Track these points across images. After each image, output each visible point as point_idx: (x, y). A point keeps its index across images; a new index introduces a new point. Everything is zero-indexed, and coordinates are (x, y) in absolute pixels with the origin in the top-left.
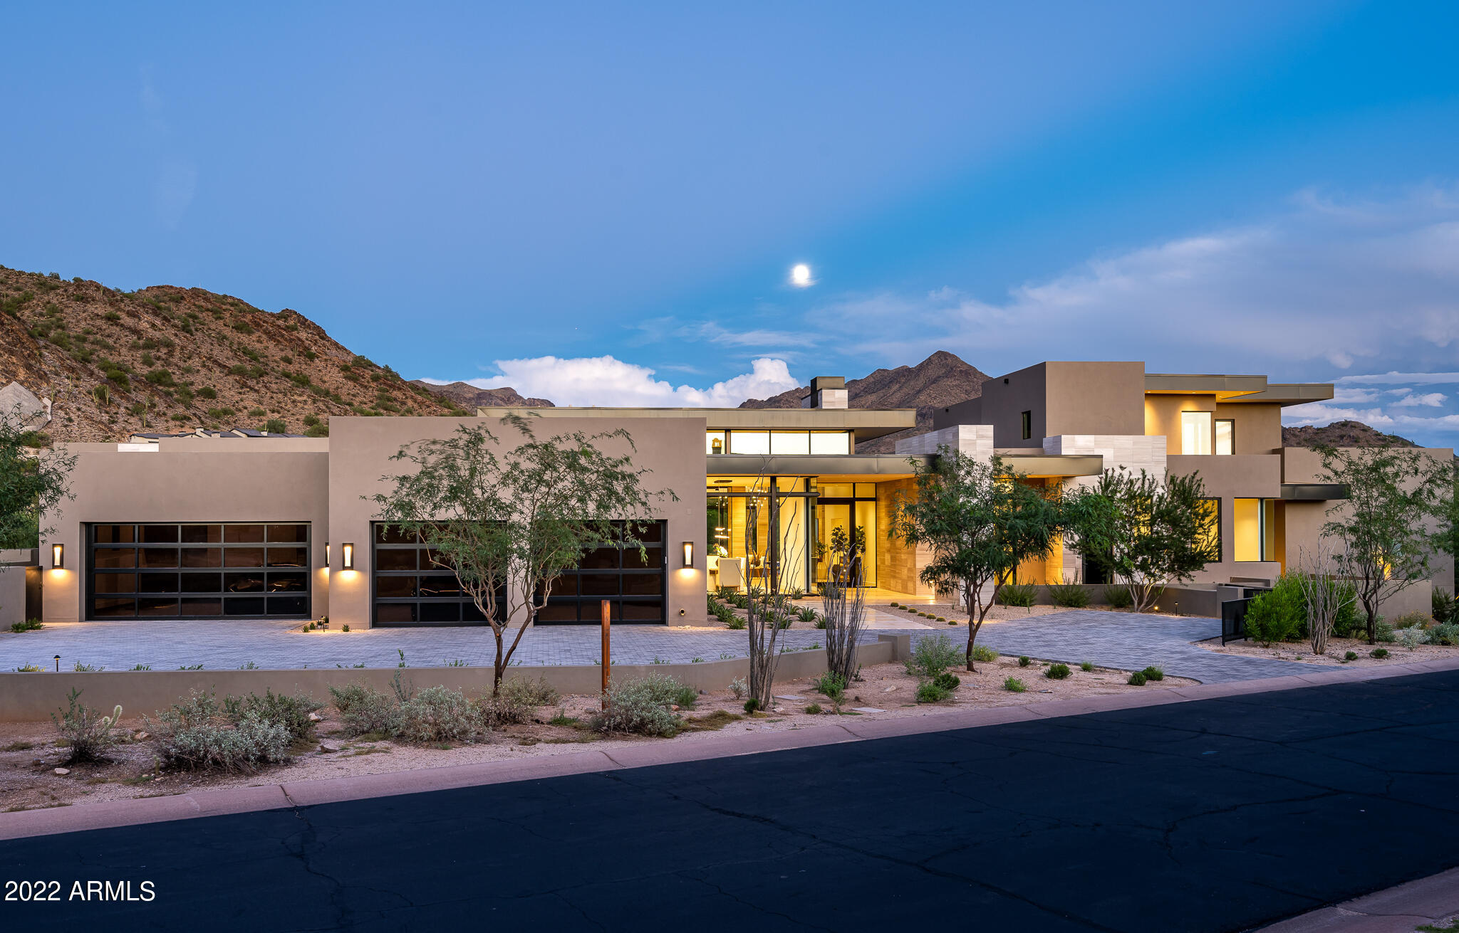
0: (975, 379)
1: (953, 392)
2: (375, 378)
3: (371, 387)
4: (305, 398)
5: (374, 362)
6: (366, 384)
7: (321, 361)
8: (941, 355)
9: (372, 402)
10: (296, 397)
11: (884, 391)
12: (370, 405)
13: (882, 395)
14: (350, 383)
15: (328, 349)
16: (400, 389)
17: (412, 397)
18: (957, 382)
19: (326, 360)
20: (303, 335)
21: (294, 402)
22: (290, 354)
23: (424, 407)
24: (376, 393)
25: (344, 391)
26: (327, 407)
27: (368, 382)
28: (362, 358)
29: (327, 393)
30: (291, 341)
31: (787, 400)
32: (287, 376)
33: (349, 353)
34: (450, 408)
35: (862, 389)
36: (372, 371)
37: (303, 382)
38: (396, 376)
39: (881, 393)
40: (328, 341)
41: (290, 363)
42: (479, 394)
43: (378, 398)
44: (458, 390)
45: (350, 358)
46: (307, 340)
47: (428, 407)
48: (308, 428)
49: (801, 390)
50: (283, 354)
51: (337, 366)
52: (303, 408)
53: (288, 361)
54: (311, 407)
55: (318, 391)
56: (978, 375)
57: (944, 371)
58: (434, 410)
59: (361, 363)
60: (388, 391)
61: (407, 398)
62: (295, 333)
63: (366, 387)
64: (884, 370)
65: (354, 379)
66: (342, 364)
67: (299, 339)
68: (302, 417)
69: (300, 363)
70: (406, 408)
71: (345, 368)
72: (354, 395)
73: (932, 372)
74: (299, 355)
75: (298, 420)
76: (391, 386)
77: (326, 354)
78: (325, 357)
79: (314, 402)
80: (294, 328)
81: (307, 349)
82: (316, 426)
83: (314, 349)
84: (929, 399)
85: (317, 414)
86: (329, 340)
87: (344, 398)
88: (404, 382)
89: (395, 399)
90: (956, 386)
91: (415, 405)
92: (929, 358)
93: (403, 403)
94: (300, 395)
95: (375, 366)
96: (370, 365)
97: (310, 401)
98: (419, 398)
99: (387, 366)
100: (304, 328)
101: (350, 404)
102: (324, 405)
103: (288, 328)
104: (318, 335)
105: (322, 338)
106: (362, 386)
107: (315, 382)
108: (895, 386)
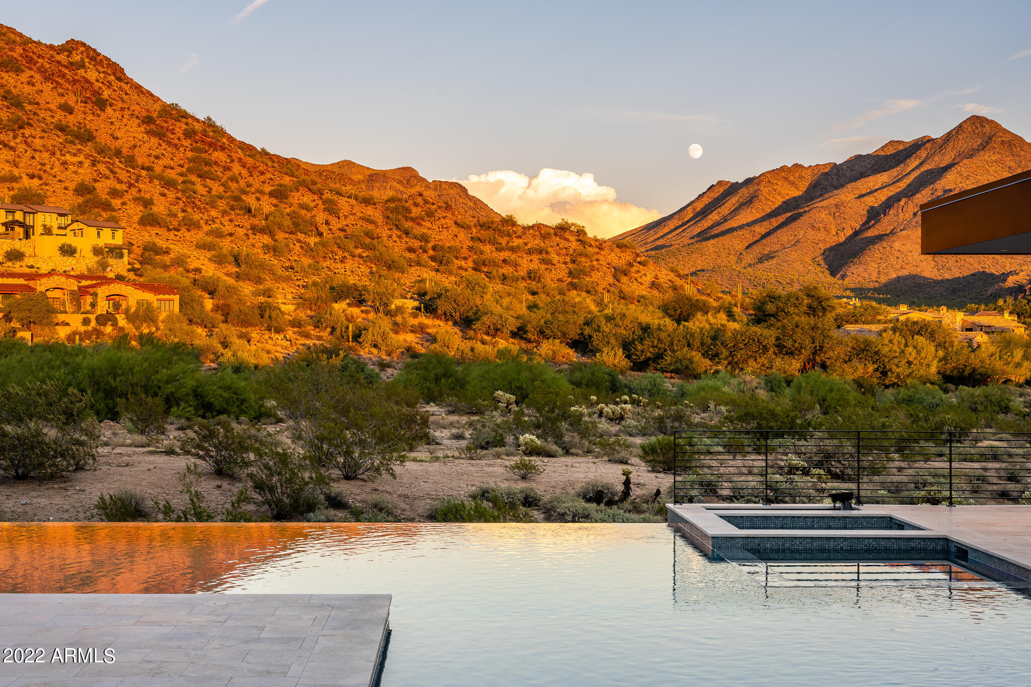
2: (189, 134)
3: (182, 145)
4: (81, 158)
5: (190, 111)
6: (176, 141)
7: (115, 111)
8: (976, 121)
9: (182, 166)
10: (68, 157)
11: (898, 169)
12: (179, 170)
13: (895, 174)
14: (154, 141)
15: (126, 94)
16: (223, 149)
17: (240, 160)
18: (996, 157)
19: (122, 109)
20: (92, 75)
21: (64, 163)
22: (71, 100)
23: (256, 173)
24: (189, 154)
25: (144, 149)
26: (112, 171)
27: (179, 139)
28: (174, 107)
29: (118, 153)
30: (75, 82)
31: (769, 181)
32: (62, 129)
33: (157, 100)
34: (293, 176)
35: (869, 166)
36: (187, 124)
37: (85, 137)
38: (220, 132)
39: (894, 172)
40: (127, 83)
41: (71, 113)
42: (371, 176)
43: (190, 160)
44: (343, 171)
45: (157, 107)
46: (97, 81)
47: (262, 173)
48: (80, 200)
49: (788, 168)
50: (62, 100)
51: (137, 117)
52: (76, 172)
53: (67, 109)
54: (88, 171)
55: (102, 151)
57: (979, 140)
58: (271, 179)
59: (174, 113)
60: (206, 152)
61: (232, 161)
62: (81, 72)
63: (176, 145)
64: (898, 142)
65: (160, 135)
66: (144, 114)
67: (87, 81)
68: (72, 186)
69: (85, 113)
70: (229, 174)
71: (148, 120)
72: (157, 157)
73: (963, 144)
74: (86, 103)
75: (66, 188)
76: (211, 145)
77: (123, 101)
78: (121, 105)
79: (94, 164)
80: (82, 65)
81: (97, 93)
82: (89, 196)
83: (106, 94)
84: (959, 179)
85: (95, 181)
86: (129, 81)
87: (140, 161)
88: (232, 140)
89: (216, 163)
90: (995, 159)
91: (244, 172)
92: (960, 126)
93: (227, 169)
94: (75, 155)
95: (192, 117)
96: (184, 115)
97: (87, 163)
98: (250, 161)
99: (209, 119)
100: (94, 66)
101: (149, 169)
102: (108, 168)
103: (71, 65)
104: (114, 74)
105: (119, 79)
106: (169, 143)
107: (103, 138)
108: (913, 163)
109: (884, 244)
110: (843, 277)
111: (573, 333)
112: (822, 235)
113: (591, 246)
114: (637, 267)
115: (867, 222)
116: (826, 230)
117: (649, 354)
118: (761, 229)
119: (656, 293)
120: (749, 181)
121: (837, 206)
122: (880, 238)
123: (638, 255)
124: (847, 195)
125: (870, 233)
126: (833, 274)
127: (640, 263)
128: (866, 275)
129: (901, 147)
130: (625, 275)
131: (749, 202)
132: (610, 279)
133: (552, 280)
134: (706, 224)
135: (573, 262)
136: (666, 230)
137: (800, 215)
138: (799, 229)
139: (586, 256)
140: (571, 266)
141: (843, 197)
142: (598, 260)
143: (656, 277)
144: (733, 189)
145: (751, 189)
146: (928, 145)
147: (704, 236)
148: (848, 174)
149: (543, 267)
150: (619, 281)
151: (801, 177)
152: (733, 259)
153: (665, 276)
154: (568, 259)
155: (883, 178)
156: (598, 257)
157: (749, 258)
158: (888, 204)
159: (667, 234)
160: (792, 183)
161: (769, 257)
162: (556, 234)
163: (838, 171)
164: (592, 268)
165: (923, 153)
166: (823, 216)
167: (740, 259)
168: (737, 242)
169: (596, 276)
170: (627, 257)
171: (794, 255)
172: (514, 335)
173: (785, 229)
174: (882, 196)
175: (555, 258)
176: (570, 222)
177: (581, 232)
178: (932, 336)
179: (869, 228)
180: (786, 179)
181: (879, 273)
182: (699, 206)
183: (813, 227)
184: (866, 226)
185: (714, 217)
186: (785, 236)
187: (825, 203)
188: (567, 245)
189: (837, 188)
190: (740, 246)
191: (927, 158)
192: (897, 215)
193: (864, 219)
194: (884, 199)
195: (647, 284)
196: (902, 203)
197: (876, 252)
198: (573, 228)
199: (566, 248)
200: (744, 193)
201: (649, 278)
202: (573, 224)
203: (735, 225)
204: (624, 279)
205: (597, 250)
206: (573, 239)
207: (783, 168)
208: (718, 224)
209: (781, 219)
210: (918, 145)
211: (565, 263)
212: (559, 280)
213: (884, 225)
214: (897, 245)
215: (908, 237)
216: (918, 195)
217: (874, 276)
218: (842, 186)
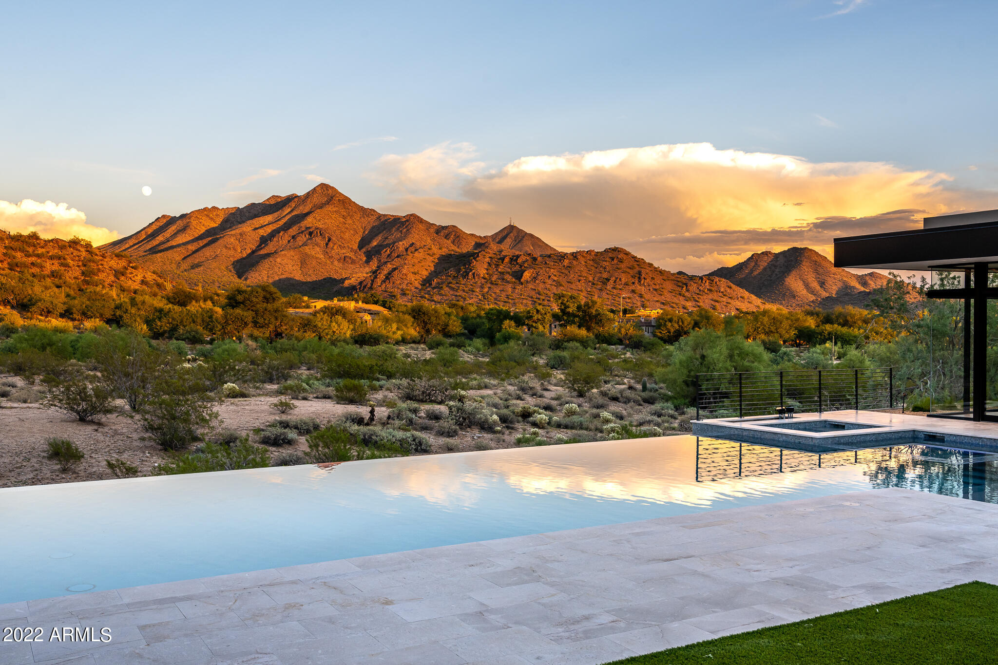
0: (350, 207)
1: (333, 216)
8: (324, 187)
11: (278, 213)
18: (336, 209)
31: (196, 217)
35: (260, 211)
39: (276, 215)
49: (209, 209)
56: (352, 204)
57: (326, 199)
64: (277, 196)
73: (316, 199)
84: (315, 221)
90: (335, 211)
92: (315, 188)
108: (287, 210)
109: (271, 259)
110: (246, 279)
111: (108, 314)
112: (232, 252)
113: (96, 255)
114: (130, 270)
115: (260, 245)
116: (235, 249)
117: (166, 328)
118: (192, 247)
119: (145, 287)
120: (183, 216)
121: (241, 234)
122: (268, 255)
123: (130, 262)
124: (247, 228)
125: (262, 252)
126: (240, 277)
127: (132, 267)
128: (260, 278)
129: (279, 200)
130: (123, 275)
131: (184, 229)
132: (112, 278)
133: (70, 278)
134: (155, 242)
135: (85, 266)
136: (127, 246)
137: (217, 239)
138: (218, 249)
139: (93, 262)
140: (82, 268)
141: (244, 229)
142: (102, 265)
143: (144, 277)
144: (172, 220)
145: (185, 221)
146: (296, 200)
147: (154, 251)
148: (247, 214)
149: (63, 268)
150: (119, 279)
151: (217, 215)
152: (174, 266)
153: (150, 277)
154: (80, 264)
155: (269, 218)
156: (102, 262)
157: (185, 265)
158: (272, 235)
159: (128, 248)
160: (212, 219)
161: (198, 265)
162: (70, 246)
163: (241, 212)
164: (99, 270)
165: (293, 205)
166: (232, 240)
167: (178, 265)
168: (176, 255)
169: (102, 276)
170: (123, 263)
171: (214, 265)
172: (62, 316)
173: (208, 248)
174: (269, 230)
175: (71, 263)
176: (80, 238)
177: (88, 246)
178: (344, 316)
179: (261, 249)
180: (207, 216)
181: (268, 277)
182: (150, 231)
183: (226, 247)
184: (259, 248)
185: (160, 238)
186: (208, 252)
187: (233, 232)
188: (79, 254)
189: (240, 223)
190: (178, 258)
191: (295, 207)
192: (278, 241)
193: (258, 243)
194: (270, 231)
195: (139, 281)
196: (281, 234)
197: (266, 264)
198: (82, 243)
199: (78, 256)
200: (180, 224)
201: (139, 278)
202: (82, 240)
203: (174, 244)
204: (122, 278)
205: (101, 258)
206: (83, 250)
207: (205, 209)
208: (163, 243)
209: (205, 241)
210: (290, 199)
211: (79, 266)
212: (75, 278)
213: (270, 248)
214: (279, 260)
215: (285, 255)
216: (291, 230)
217: (265, 279)
218: (244, 222)
